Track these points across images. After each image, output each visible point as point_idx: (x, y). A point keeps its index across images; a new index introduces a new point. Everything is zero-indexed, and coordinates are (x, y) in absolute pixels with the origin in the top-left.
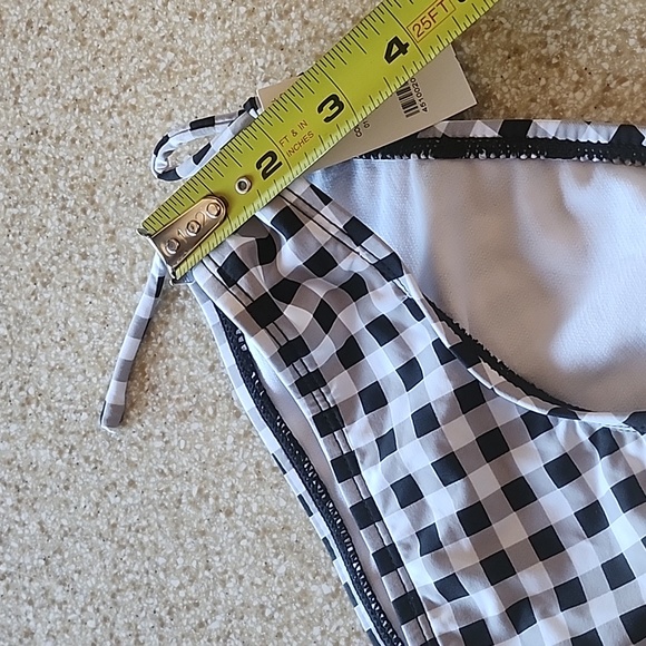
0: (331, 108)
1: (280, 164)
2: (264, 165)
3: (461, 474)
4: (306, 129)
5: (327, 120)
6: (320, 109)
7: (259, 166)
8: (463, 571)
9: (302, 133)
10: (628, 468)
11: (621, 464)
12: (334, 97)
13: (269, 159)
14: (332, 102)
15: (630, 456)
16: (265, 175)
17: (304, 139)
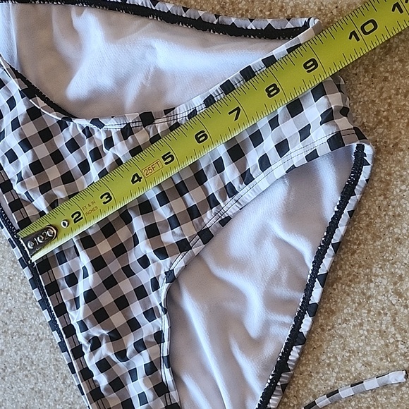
0: (107, 198)
1: (82, 218)
2: (75, 216)
3: (30, 148)
4: (95, 205)
5: (105, 203)
6: (102, 197)
7: (73, 216)
8: (31, 190)
9: (93, 206)
10: (95, 144)
11: (93, 142)
12: (108, 193)
13: (78, 215)
14: (107, 196)
15: (96, 138)
16: (75, 222)
17: (93, 210)
